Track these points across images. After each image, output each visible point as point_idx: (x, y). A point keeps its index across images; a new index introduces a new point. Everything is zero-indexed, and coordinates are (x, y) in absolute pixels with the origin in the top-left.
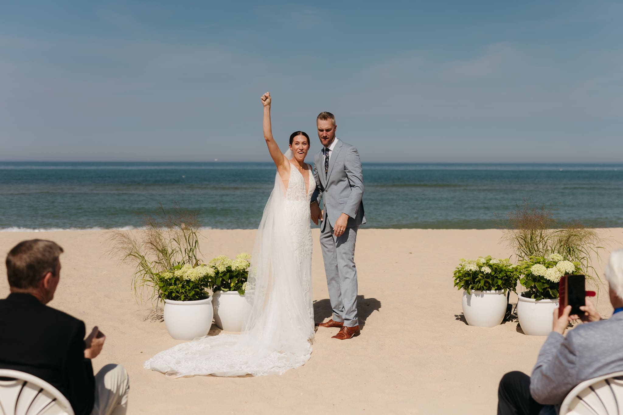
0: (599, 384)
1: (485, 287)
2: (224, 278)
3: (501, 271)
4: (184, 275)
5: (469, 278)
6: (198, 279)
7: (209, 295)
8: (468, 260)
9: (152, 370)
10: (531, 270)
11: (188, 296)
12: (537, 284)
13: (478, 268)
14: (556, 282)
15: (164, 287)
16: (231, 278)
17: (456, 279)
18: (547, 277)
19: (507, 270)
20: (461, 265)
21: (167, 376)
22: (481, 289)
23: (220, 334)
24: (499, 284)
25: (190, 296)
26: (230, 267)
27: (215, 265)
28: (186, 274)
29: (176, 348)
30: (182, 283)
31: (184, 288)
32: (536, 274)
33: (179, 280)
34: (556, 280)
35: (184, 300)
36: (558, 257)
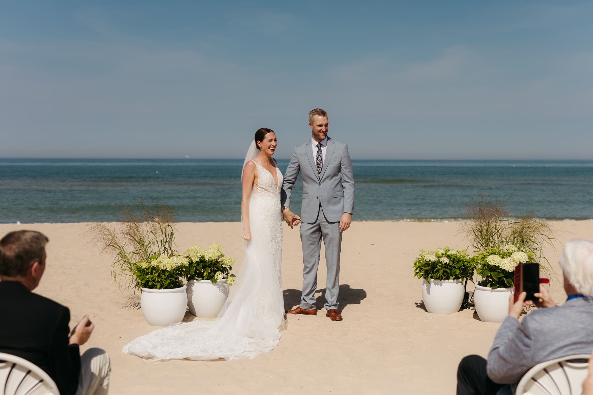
0: (553, 367)
1: (443, 277)
2: (198, 268)
3: (459, 261)
4: (160, 265)
5: (429, 268)
6: (173, 269)
7: (183, 283)
8: (427, 251)
9: (130, 354)
10: (487, 260)
11: (164, 285)
12: (492, 274)
13: (437, 259)
14: (511, 272)
15: (141, 276)
16: (204, 267)
17: (417, 269)
18: (502, 267)
19: (464, 260)
20: (421, 256)
21: (144, 360)
22: (440, 278)
23: (194, 321)
24: (457, 274)
25: (165, 285)
26: (203, 257)
27: (189, 255)
28: (162, 264)
29: (153, 333)
30: (158, 273)
31: (160, 277)
32: (492, 264)
33: (155, 270)
34: (510, 270)
35: (160, 289)
36: (513, 248)
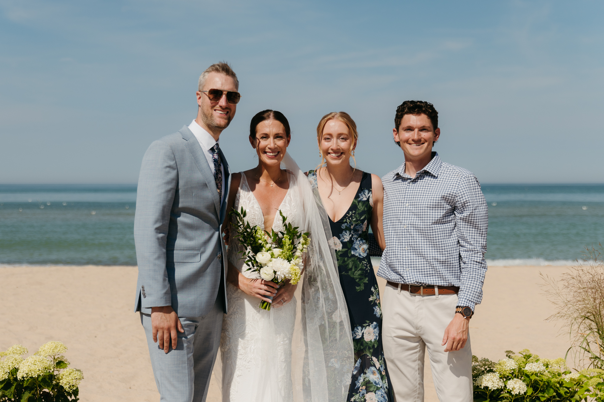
3: (547, 386)
13: (501, 383)
19: (559, 384)
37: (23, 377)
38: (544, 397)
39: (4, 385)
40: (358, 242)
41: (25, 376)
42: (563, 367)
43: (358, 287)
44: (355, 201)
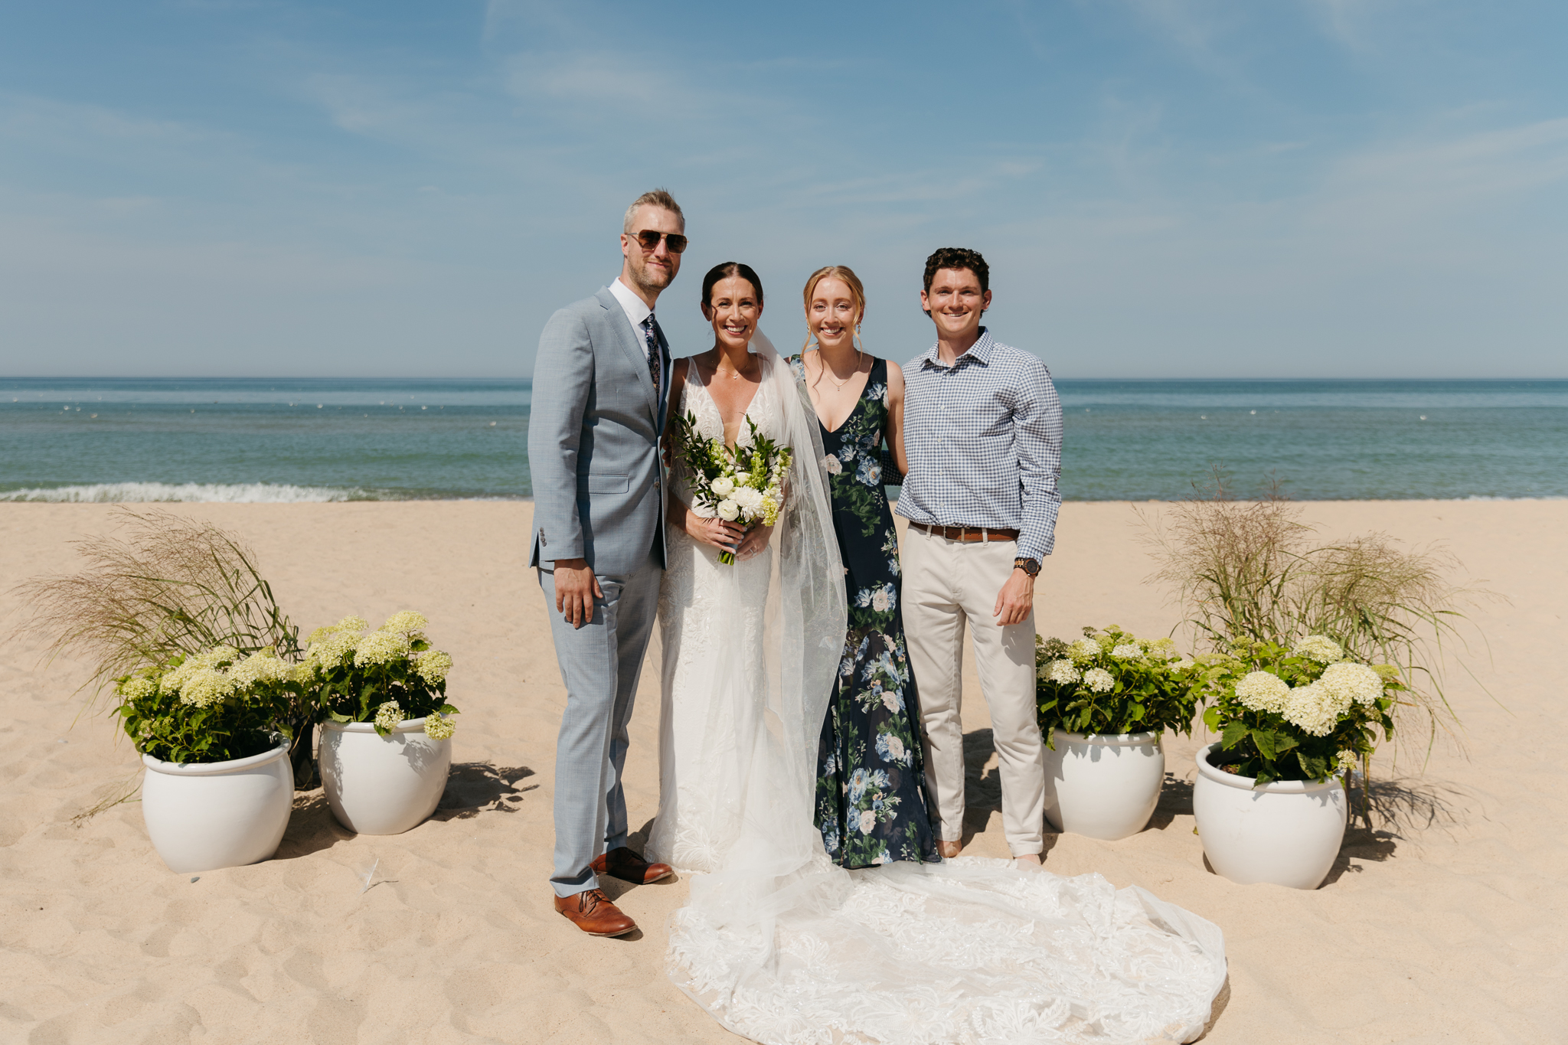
1: (1094, 728)
2: (338, 686)
3: (1147, 678)
7: (275, 740)
10: (1239, 688)
12: (1257, 737)
13: (1075, 675)
14: (1320, 736)
15: (134, 721)
18: (1292, 715)
19: (1163, 677)
22: (1085, 731)
24: (1140, 718)
25: (202, 750)
32: (1255, 704)
34: (1319, 727)
36: (1326, 647)
37: (363, 664)
38: (1141, 695)
39: (334, 676)
40: (867, 463)
41: (366, 661)
42: (1169, 651)
43: (865, 529)
44: (861, 400)
